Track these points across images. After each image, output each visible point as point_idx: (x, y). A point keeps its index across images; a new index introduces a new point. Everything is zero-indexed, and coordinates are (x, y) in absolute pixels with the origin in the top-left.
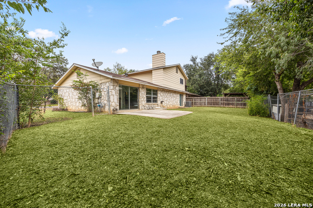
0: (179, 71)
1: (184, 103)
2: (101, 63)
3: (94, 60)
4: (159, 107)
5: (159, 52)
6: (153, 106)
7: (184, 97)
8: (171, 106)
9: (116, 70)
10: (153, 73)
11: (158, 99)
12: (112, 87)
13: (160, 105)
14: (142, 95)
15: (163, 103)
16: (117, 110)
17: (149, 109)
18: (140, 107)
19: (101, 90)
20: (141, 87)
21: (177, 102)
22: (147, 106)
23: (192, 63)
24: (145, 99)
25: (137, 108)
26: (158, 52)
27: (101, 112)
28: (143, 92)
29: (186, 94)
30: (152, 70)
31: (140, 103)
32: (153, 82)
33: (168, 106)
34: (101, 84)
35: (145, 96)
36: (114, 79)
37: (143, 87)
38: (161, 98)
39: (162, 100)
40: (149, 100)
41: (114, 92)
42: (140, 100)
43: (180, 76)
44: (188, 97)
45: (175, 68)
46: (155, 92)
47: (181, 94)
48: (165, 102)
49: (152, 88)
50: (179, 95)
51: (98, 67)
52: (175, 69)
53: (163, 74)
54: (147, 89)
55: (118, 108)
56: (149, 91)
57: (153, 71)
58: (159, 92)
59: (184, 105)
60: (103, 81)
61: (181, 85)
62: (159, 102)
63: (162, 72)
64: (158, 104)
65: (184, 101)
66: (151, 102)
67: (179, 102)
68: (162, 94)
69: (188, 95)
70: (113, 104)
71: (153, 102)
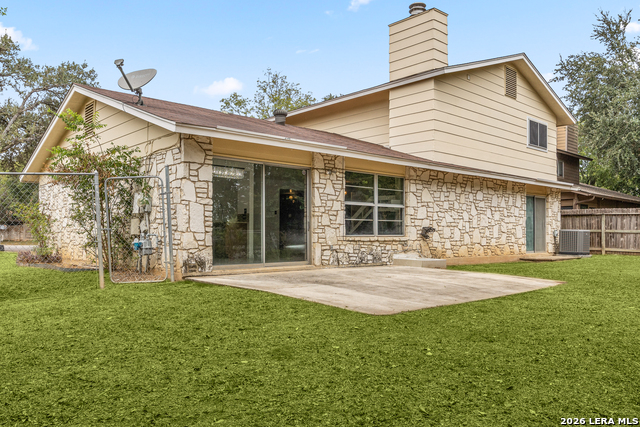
0: (521, 88)
1: (549, 239)
2: (150, 74)
3: (120, 64)
4: (413, 256)
5: (417, 8)
6: (377, 249)
7: (554, 208)
8: (479, 251)
9: (267, 99)
10: (392, 105)
11: (407, 220)
12: (182, 170)
13: (416, 245)
14: (326, 202)
15: (434, 236)
16: (202, 264)
17: (361, 263)
18: (317, 253)
19: (151, 184)
20: (319, 164)
21: (510, 234)
22: (349, 248)
23: (600, 48)
24: (341, 218)
25: (300, 256)
26: (413, 7)
27: (150, 270)
28: (329, 190)
29: (567, 196)
30: (387, 92)
31: (315, 238)
32: (394, 144)
33: (463, 251)
34: (150, 157)
35: (339, 206)
36: (190, 137)
37: (330, 165)
38: (422, 213)
39: (426, 224)
40: (358, 223)
41: (189, 190)
42: (314, 222)
43: (527, 108)
44: (577, 210)
45: (502, 74)
46: (393, 186)
47: (536, 196)
48: (447, 232)
49: (377, 172)
50: (520, 201)
51: (138, 91)
52: (500, 80)
53: (433, 105)
54: (349, 175)
55: (207, 255)
56: (357, 183)
57: (392, 95)
58: (411, 188)
59: (550, 248)
60: (158, 145)
61: (536, 151)
62: (412, 233)
63: (432, 94)
64: (404, 243)
65: (549, 230)
66: (370, 231)
67: (520, 233)
68: (426, 196)
69: (580, 197)
70: (187, 239)
71: (381, 231)
